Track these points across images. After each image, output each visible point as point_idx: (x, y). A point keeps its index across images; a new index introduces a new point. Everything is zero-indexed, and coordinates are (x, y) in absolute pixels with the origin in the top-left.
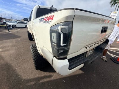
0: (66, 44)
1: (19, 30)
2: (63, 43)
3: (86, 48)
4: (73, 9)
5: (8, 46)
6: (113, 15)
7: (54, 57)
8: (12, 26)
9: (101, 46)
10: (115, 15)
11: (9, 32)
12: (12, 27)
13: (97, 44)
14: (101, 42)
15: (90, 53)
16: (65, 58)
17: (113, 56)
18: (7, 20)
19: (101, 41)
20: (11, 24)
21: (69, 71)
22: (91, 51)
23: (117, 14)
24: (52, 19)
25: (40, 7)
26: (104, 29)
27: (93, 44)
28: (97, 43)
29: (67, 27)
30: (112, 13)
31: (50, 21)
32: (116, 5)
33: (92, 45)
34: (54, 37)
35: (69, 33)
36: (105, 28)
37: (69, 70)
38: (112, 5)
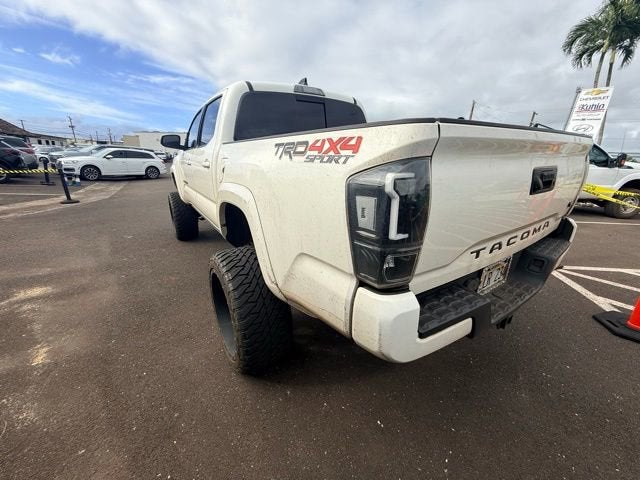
0: (406, 236)
1: (115, 188)
2: (399, 231)
3: (478, 252)
4: (432, 120)
5: (82, 272)
6: (590, 103)
7: (360, 289)
8: (78, 172)
9: (538, 251)
10: (596, 102)
11: (69, 200)
12: (82, 177)
13: (518, 239)
14: (535, 231)
15: (492, 283)
16: (404, 289)
17: (605, 304)
18: (50, 140)
19: (537, 226)
20: (72, 161)
21: (419, 340)
22: (495, 273)
23: (606, 102)
24: (356, 149)
25: (255, 89)
26: (542, 176)
27: (504, 241)
28: (520, 234)
29: (412, 175)
30: (582, 95)
31: (347, 157)
32: (596, 56)
33: (500, 244)
34: (363, 209)
35: (418, 196)
36: (546, 174)
37: (422, 336)
38: (581, 56)
